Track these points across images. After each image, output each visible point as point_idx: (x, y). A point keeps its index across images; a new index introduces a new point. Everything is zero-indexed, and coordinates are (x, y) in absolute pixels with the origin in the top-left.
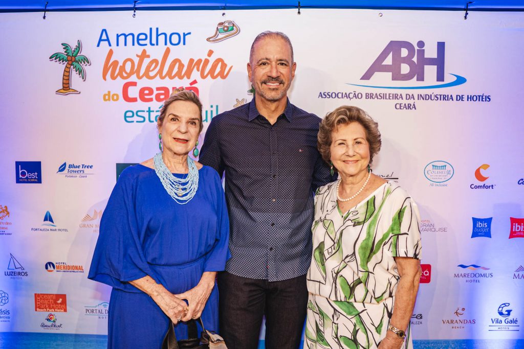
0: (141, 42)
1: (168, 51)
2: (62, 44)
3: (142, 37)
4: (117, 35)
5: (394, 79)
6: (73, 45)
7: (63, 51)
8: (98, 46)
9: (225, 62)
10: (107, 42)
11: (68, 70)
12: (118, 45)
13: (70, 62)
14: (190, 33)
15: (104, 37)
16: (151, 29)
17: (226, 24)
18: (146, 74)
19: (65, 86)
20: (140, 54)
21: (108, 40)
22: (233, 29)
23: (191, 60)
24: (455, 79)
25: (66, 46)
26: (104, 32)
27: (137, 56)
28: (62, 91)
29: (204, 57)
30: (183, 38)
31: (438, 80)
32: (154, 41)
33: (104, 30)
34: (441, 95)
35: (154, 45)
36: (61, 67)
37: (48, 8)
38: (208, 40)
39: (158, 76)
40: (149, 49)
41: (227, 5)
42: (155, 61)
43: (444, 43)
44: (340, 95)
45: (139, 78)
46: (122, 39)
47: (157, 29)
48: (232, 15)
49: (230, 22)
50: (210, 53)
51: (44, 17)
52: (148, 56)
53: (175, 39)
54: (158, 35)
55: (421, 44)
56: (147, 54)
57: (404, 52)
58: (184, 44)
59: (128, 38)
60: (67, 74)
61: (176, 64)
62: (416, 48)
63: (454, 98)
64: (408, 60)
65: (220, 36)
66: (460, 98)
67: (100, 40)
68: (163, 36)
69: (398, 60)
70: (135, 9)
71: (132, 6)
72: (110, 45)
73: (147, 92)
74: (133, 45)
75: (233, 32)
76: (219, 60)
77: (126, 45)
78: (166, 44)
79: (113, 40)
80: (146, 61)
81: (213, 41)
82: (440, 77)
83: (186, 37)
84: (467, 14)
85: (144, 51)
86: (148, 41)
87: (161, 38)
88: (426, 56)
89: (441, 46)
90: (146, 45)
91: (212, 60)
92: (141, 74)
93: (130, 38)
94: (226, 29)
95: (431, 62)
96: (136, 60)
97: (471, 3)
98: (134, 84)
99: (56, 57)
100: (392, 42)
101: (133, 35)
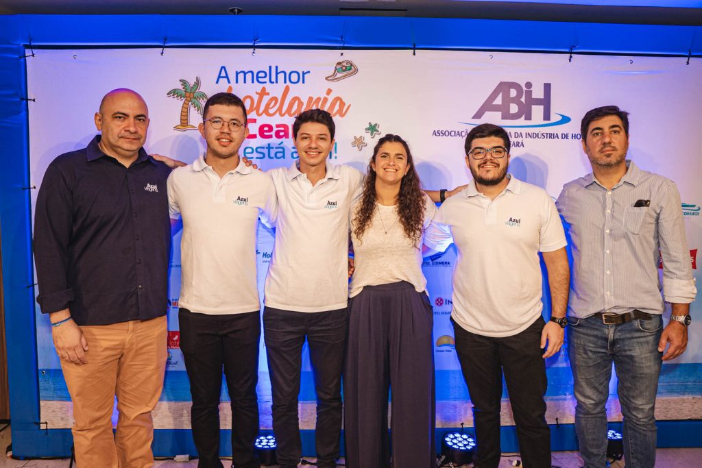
0: (260, 80)
1: (287, 89)
2: (180, 81)
3: (262, 75)
4: (237, 72)
5: (504, 117)
6: (192, 82)
7: (181, 87)
8: (217, 82)
9: (344, 100)
10: (226, 79)
11: (186, 106)
12: (237, 82)
13: (188, 99)
14: (309, 72)
15: (223, 74)
16: (270, 67)
17: (345, 64)
18: (266, 112)
19: (183, 122)
20: (259, 91)
21: (227, 77)
22: (350, 69)
23: (311, 99)
24: (560, 118)
25: (184, 82)
26: (223, 70)
27: (257, 93)
28: (180, 127)
29: (323, 95)
30: (302, 76)
31: (544, 119)
32: (273, 79)
33: (223, 68)
34: (547, 134)
35: (273, 83)
36: (178, 103)
37: (166, 45)
38: (327, 78)
39: (278, 114)
40: (268, 86)
41: (345, 45)
42: (275, 99)
43: (550, 84)
44: (453, 133)
45: (259, 115)
46: (241, 76)
47: (277, 67)
48: (350, 55)
49: (348, 62)
50: (329, 91)
51: (162, 53)
52: (268, 94)
53: (294, 77)
54: (277, 74)
55: (529, 85)
56: (267, 91)
57: (513, 93)
58: (303, 82)
59: (247, 75)
60: (185, 110)
61: (295, 101)
62: (524, 89)
63: (560, 136)
64: (516, 100)
65: (339, 75)
66: (565, 136)
67: (219, 77)
68: (283, 74)
69: (507, 100)
70: (254, 47)
71: (251, 44)
72: (229, 82)
73: (266, 129)
74: (253, 82)
75: (351, 71)
76: (338, 99)
77: (245, 82)
78: (285, 82)
79: (232, 77)
80: (266, 99)
81: (332, 80)
82: (547, 116)
83: (306, 75)
84: (571, 57)
85: (264, 89)
86: (267, 79)
87: (281, 76)
88: (534, 96)
89: (547, 87)
90: (266, 82)
91: (331, 98)
92: (261, 112)
93: (249, 76)
94: (344, 68)
95: (538, 102)
96: (256, 98)
97: (574, 47)
98: (254, 121)
99: (173, 93)
100: (501, 83)
101: (252, 72)
